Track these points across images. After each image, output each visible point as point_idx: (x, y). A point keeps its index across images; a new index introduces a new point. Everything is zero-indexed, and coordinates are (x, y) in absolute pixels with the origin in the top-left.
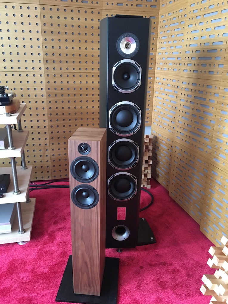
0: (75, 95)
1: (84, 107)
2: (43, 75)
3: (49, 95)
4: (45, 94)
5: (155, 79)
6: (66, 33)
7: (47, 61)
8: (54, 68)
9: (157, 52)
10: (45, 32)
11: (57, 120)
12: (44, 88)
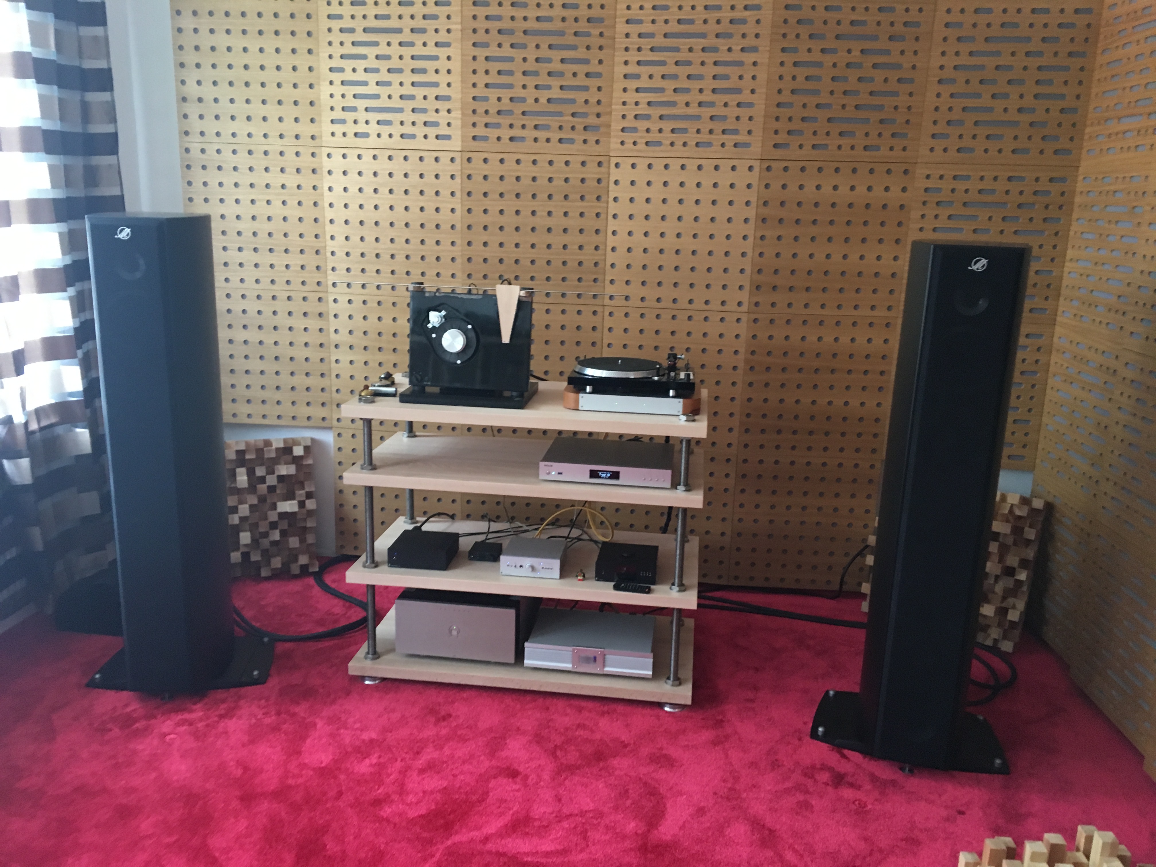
0: (817, 371)
1: (839, 402)
2: (744, 318)
3: (752, 368)
4: (741, 365)
5: (1055, 339)
6: (814, 222)
7: (758, 287)
8: (773, 305)
9: (1066, 270)
10: (764, 220)
11: (763, 431)
12: (742, 350)
